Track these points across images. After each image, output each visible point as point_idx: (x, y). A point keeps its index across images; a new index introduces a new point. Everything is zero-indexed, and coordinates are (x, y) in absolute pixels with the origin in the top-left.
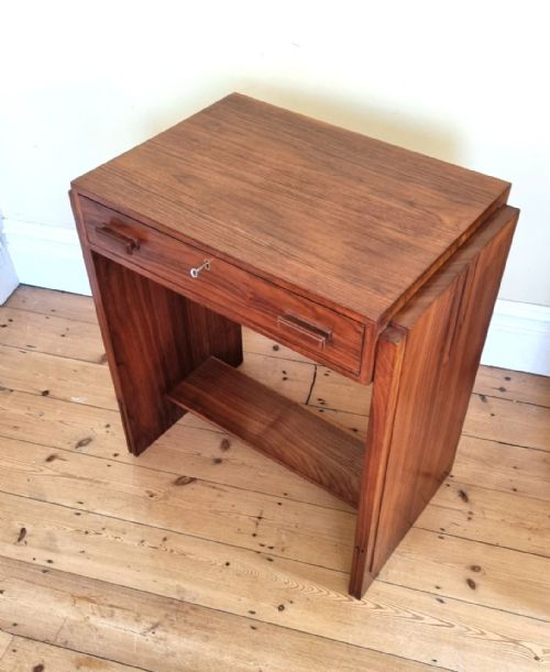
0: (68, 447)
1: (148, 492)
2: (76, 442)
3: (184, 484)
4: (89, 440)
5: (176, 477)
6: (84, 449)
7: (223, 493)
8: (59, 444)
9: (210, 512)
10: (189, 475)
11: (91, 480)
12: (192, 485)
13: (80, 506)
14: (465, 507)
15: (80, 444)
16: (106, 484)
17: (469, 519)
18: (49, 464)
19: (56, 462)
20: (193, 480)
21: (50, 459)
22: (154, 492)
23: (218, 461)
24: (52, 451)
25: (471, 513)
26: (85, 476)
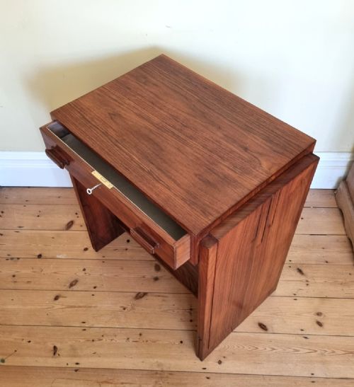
0: (64, 288)
1: (121, 307)
2: (68, 285)
3: (141, 297)
4: (76, 281)
5: (134, 295)
6: (75, 288)
7: (165, 298)
8: (59, 287)
9: (162, 311)
10: (143, 291)
11: (85, 307)
12: (145, 297)
13: (83, 325)
14: (303, 278)
15: (71, 285)
16: (95, 307)
17: (307, 285)
18: (57, 302)
19: (60, 299)
20: (145, 294)
21: (56, 298)
22: (125, 306)
23: (156, 279)
24: (56, 293)
25: (307, 281)
26: (81, 305)
